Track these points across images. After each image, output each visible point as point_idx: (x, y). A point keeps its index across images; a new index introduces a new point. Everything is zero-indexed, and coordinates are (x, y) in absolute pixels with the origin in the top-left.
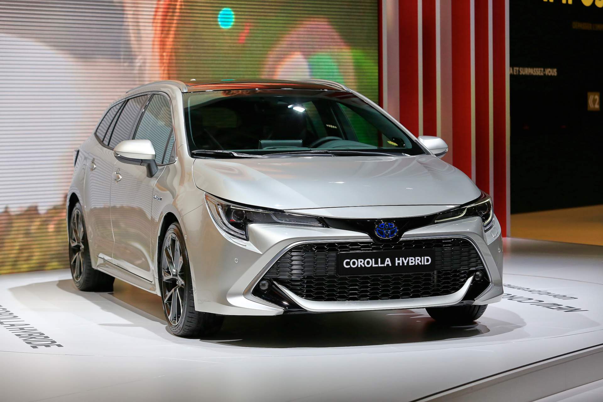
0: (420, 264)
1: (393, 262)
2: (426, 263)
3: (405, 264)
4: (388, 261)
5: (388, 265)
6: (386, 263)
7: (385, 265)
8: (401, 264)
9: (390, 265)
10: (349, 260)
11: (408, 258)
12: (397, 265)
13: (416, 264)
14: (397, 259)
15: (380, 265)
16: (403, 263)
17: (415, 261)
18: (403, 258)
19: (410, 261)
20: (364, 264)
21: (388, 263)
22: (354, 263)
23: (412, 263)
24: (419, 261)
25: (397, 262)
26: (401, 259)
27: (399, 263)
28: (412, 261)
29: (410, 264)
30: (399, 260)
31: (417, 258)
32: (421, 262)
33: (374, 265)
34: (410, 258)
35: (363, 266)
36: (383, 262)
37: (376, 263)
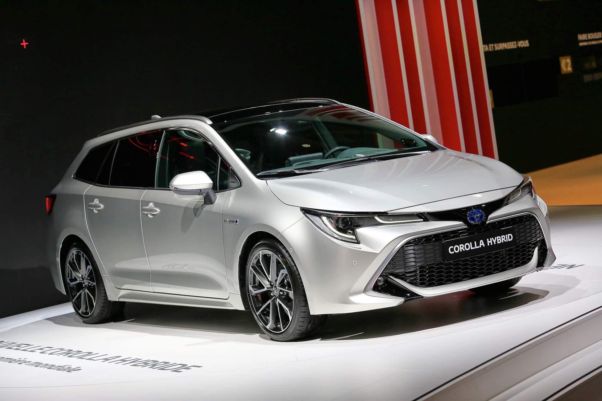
0: (505, 241)
1: (485, 243)
2: (509, 240)
3: (495, 243)
4: (482, 243)
5: (482, 246)
6: (481, 245)
7: (480, 247)
8: (492, 244)
9: (484, 246)
10: (452, 247)
11: (496, 238)
12: (488, 245)
13: (503, 242)
14: (488, 240)
15: (476, 247)
16: (493, 242)
17: (501, 239)
18: (493, 238)
19: (498, 240)
20: (464, 248)
21: (482, 244)
22: (457, 249)
23: (499, 241)
24: (504, 239)
25: (488, 242)
26: (491, 239)
27: (490, 243)
28: (499, 240)
29: (498, 243)
30: (489, 240)
31: (502, 236)
32: (506, 239)
33: (472, 248)
34: (498, 237)
35: (464, 250)
36: (478, 245)
37: (473, 246)
